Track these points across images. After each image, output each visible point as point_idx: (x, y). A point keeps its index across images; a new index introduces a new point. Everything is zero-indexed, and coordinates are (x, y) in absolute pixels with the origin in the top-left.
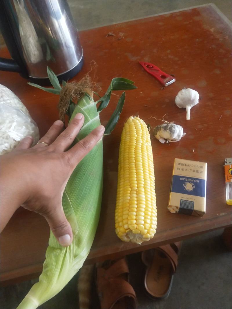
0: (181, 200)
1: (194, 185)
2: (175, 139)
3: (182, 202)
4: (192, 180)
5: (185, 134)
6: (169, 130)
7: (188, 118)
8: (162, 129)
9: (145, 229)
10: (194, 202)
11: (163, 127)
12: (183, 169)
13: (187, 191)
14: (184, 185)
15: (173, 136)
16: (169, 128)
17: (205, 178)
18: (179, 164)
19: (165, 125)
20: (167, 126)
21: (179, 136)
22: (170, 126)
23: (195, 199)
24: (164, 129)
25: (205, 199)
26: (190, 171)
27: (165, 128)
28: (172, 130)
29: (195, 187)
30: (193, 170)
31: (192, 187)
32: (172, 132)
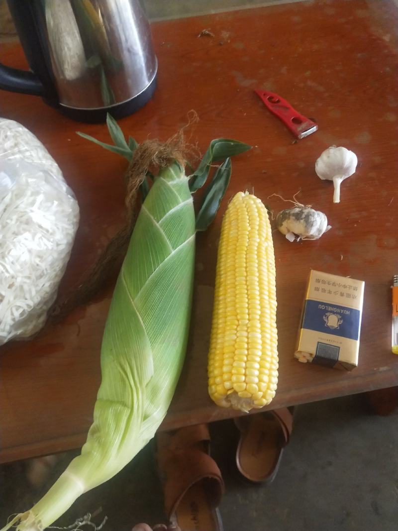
0: (318, 342)
1: (341, 319)
2: (312, 235)
3: (320, 346)
4: (338, 311)
5: (330, 227)
6: (303, 220)
7: (337, 199)
8: (292, 218)
9: (260, 390)
10: (339, 348)
11: (294, 215)
12: (324, 291)
13: (329, 328)
14: (324, 317)
15: (309, 230)
16: (303, 216)
17: (360, 308)
18: (318, 281)
19: (297, 210)
20: (301, 212)
21: (319, 230)
22: (305, 214)
23: (341, 343)
24: (296, 218)
25: (358, 342)
26: (335, 293)
27: (298, 217)
28: (310, 221)
29: (342, 321)
30: (341, 293)
31: (338, 321)
32: (309, 223)
